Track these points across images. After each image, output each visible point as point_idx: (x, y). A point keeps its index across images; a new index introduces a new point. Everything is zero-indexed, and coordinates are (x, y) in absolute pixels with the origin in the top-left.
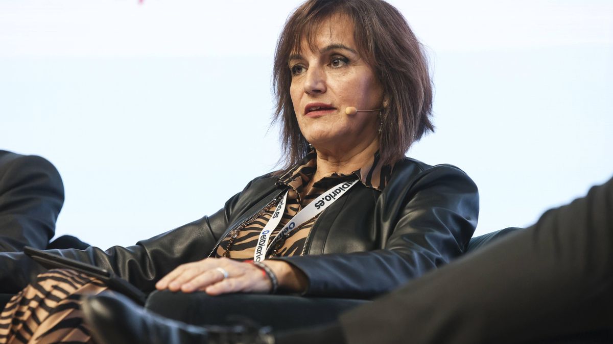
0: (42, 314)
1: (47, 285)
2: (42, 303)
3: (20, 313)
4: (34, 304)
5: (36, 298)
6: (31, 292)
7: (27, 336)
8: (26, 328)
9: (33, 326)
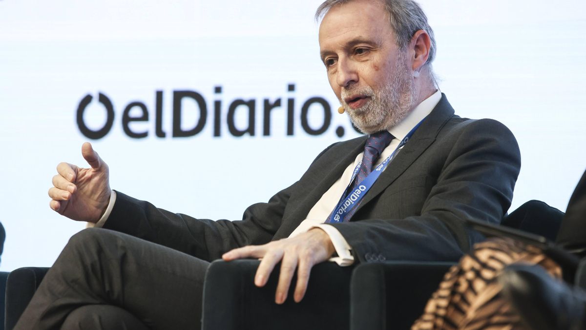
0: (479, 285)
1: (484, 255)
2: (478, 274)
3: (457, 285)
4: (470, 275)
5: (472, 269)
6: (468, 263)
7: (465, 307)
8: (464, 299)
9: (470, 297)
